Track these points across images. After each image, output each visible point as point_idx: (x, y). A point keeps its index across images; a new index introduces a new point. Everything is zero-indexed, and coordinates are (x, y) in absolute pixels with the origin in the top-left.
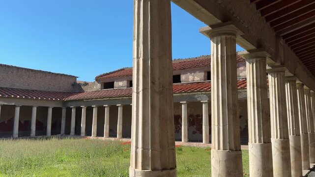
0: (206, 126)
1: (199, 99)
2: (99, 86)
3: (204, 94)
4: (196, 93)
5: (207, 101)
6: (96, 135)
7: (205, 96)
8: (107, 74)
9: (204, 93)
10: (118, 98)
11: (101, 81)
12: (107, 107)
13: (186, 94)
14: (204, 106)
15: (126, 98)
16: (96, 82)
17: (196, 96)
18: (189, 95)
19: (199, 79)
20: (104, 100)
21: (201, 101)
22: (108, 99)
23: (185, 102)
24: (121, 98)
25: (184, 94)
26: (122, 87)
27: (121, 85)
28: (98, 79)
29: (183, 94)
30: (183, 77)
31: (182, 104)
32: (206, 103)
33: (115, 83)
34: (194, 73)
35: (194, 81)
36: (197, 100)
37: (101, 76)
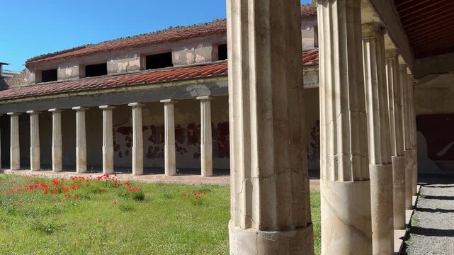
0: (206, 143)
1: (193, 94)
2: (32, 76)
3: (202, 84)
4: (188, 82)
5: (207, 97)
6: (18, 167)
7: (204, 87)
8: (50, 55)
9: (202, 81)
10: (51, 97)
11: (35, 69)
12: (33, 113)
13: (171, 84)
14: (202, 106)
15: (64, 95)
16: (27, 70)
17: (189, 89)
18: (177, 87)
19: (203, 58)
20: (28, 101)
21: (198, 98)
22: (34, 98)
23: (169, 100)
24: (55, 97)
25: (168, 85)
26: (71, 77)
27: (70, 75)
28: (30, 65)
29: (164, 85)
30: (176, 56)
31: (163, 104)
32: (205, 100)
33: (59, 69)
34: (195, 48)
35: (195, 62)
36: (190, 95)
37: (36, 59)
